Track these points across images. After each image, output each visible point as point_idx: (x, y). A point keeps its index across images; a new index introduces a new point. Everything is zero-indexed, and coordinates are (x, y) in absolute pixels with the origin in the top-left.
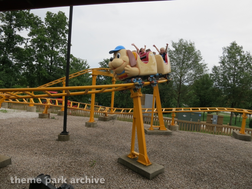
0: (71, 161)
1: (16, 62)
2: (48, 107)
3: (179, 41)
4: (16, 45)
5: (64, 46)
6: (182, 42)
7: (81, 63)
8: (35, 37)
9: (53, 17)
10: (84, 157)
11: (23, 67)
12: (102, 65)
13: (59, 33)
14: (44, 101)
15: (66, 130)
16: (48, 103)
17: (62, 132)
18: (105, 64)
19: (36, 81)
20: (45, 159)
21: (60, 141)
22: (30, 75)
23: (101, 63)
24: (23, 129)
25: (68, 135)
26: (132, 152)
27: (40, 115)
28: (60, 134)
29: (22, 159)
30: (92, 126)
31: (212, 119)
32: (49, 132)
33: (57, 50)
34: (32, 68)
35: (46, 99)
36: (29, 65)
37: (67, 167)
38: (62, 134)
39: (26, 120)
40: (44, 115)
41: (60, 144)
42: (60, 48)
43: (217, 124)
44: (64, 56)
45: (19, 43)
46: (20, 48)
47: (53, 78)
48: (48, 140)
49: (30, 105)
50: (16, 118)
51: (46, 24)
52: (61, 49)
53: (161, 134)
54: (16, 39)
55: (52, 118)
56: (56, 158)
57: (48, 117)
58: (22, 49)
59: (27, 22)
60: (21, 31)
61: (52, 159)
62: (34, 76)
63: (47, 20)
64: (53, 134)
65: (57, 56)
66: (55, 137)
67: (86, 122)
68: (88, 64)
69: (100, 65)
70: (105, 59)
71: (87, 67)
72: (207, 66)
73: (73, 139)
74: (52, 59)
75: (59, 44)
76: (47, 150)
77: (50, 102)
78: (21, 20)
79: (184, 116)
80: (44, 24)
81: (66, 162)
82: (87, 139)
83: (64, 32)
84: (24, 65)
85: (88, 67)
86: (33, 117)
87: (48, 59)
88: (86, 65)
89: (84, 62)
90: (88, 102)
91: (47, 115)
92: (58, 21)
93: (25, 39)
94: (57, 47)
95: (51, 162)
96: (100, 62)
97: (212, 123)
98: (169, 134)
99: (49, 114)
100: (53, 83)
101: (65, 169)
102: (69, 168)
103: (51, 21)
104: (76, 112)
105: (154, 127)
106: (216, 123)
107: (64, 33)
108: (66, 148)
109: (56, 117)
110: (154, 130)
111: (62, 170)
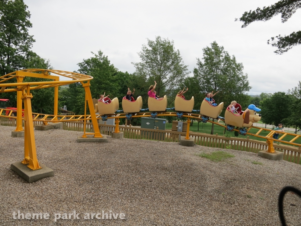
3: (156, 39)
6: (159, 40)
9: (8, 5)
12: (82, 67)
13: (17, 25)
18: (85, 65)
23: (80, 65)
26: (26, 157)
30: (18, 135)
31: (177, 126)
33: (15, 47)
43: (183, 131)
44: (24, 55)
52: (21, 47)
53: (94, 142)
65: (16, 55)
68: (50, 65)
69: (79, 66)
70: (85, 59)
72: (187, 68)
74: (8, 57)
79: (148, 123)
83: (24, 24)
89: (45, 62)
90: (60, 112)
94: (16, 44)
96: (79, 63)
97: (177, 131)
98: (103, 142)
105: (87, 134)
106: (181, 131)
107: (25, 26)
110: (86, 138)
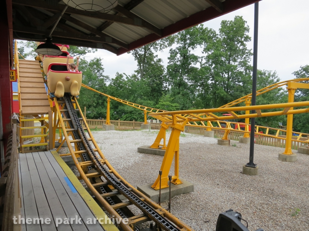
0: (263, 202)
1: (191, 83)
2: (229, 132)
4: (191, 65)
5: (243, 58)
7: (266, 76)
8: (210, 53)
9: (228, 25)
10: (280, 200)
11: (198, 88)
12: (298, 76)
13: (236, 43)
14: (224, 125)
15: (253, 161)
16: (228, 127)
17: (248, 164)
18: (302, 73)
19: (211, 103)
20: (229, 193)
21: (245, 174)
22: (205, 96)
23: (297, 72)
24: (203, 156)
25: (255, 168)
27: (219, 141)
28: (246, 166)
29: (204, 188)
30: (288, 159)
32: (231, 162)
33: (234, 64)
34: (207, 89)
35: (226, 122)
36: (204, 86)
37: (257, 208)
38: (248, 165)
39: (204, 146)
40: (224, 142)
41: (246, 179)
42: (239, 60)
44: (243, 70)
45: (194, 63)
46: (195, 68)
47: (231, 98)
48: (230, 170)
49: (207, 130)
50: (194, 143)
51: (220, 36)
52: (240, 63)
54: (190, 59)
55: (233, 146)
56: (243, 194)
57: (228, 144)
58: (197, 69)
59: (201, 39)
60: (195, 49)
61: (237, 195)
62: (209, 98)
63: (221, 31)
64: (236, 164)
65: (235, 71)
66: (239, 168)
67: (279, 154)
68: (277, 77)
69: (295, 75)
70: (302, 67)
71: (275, 80)
73: (262, 175)
74: (228, 75)
75: (238, 56)
76: (230, 183)
77: (230, 126)
78: (194, 38)
80: (219, 36)
81: (256, 202)
82: (282, 176)
83: (243, 40)
84: (199, 85)
85: (278, 81)
86: (212, 143)
87: (224, 76)
88: (275, 78)
89: (272, 74)
91: (227, 141)
92: (235, 29)
93: (199, 57)
94: (235, 61)
95: (236, 198)
96: (295, 72)
99: (229, 141)
100: (234, 103)
101: (255, 210)
102: (259, 210)
103: (226, 31)
104: (263, 139)
108: (254, 185)
109: (238, 145)
111: (250, 211)
